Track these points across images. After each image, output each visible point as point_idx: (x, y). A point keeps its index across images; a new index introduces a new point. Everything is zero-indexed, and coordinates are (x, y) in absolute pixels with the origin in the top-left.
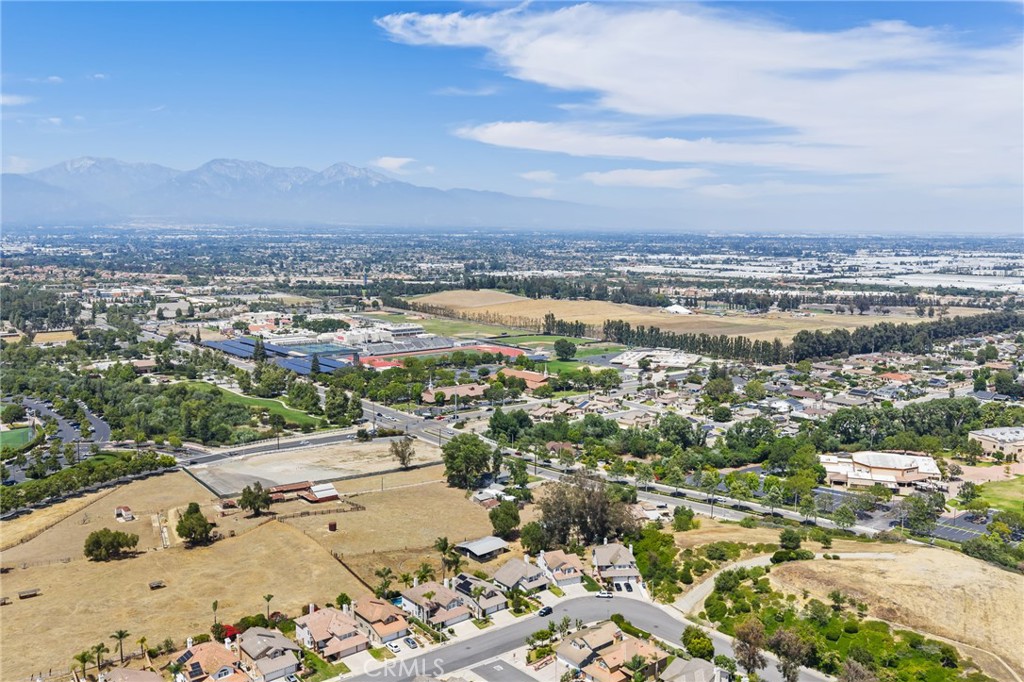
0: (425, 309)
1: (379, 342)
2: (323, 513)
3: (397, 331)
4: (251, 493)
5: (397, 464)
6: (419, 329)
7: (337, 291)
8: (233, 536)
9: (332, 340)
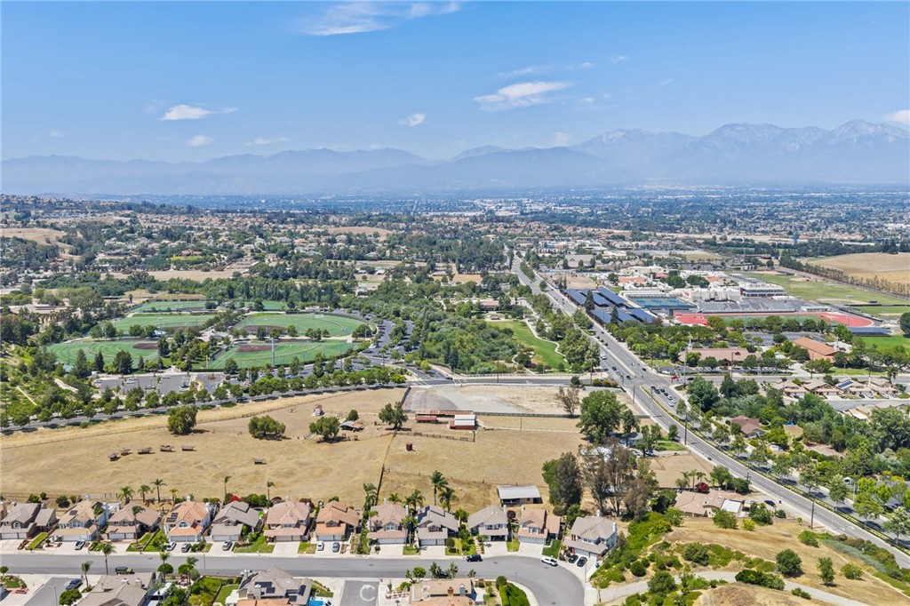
0: (816, 271)
1: (726, 300)
2: (434, 436)
3: (753, 291)
4: (391, 410)
5: (563, 411)
6: (778, 291)
7: (753, 249)
8: (356, 440)
9: (681, 295)
